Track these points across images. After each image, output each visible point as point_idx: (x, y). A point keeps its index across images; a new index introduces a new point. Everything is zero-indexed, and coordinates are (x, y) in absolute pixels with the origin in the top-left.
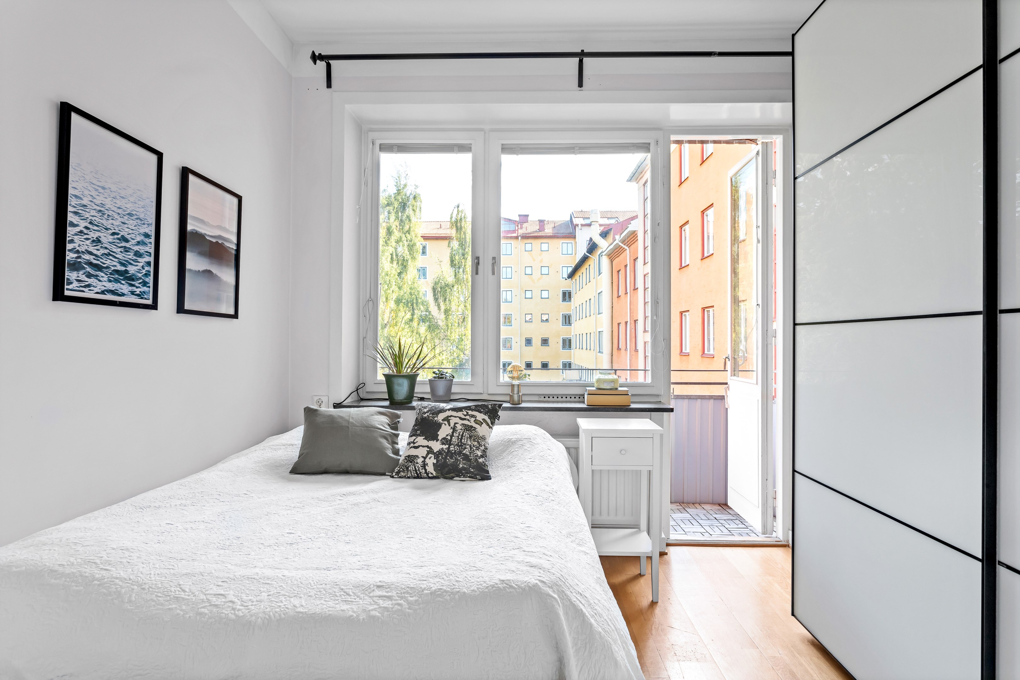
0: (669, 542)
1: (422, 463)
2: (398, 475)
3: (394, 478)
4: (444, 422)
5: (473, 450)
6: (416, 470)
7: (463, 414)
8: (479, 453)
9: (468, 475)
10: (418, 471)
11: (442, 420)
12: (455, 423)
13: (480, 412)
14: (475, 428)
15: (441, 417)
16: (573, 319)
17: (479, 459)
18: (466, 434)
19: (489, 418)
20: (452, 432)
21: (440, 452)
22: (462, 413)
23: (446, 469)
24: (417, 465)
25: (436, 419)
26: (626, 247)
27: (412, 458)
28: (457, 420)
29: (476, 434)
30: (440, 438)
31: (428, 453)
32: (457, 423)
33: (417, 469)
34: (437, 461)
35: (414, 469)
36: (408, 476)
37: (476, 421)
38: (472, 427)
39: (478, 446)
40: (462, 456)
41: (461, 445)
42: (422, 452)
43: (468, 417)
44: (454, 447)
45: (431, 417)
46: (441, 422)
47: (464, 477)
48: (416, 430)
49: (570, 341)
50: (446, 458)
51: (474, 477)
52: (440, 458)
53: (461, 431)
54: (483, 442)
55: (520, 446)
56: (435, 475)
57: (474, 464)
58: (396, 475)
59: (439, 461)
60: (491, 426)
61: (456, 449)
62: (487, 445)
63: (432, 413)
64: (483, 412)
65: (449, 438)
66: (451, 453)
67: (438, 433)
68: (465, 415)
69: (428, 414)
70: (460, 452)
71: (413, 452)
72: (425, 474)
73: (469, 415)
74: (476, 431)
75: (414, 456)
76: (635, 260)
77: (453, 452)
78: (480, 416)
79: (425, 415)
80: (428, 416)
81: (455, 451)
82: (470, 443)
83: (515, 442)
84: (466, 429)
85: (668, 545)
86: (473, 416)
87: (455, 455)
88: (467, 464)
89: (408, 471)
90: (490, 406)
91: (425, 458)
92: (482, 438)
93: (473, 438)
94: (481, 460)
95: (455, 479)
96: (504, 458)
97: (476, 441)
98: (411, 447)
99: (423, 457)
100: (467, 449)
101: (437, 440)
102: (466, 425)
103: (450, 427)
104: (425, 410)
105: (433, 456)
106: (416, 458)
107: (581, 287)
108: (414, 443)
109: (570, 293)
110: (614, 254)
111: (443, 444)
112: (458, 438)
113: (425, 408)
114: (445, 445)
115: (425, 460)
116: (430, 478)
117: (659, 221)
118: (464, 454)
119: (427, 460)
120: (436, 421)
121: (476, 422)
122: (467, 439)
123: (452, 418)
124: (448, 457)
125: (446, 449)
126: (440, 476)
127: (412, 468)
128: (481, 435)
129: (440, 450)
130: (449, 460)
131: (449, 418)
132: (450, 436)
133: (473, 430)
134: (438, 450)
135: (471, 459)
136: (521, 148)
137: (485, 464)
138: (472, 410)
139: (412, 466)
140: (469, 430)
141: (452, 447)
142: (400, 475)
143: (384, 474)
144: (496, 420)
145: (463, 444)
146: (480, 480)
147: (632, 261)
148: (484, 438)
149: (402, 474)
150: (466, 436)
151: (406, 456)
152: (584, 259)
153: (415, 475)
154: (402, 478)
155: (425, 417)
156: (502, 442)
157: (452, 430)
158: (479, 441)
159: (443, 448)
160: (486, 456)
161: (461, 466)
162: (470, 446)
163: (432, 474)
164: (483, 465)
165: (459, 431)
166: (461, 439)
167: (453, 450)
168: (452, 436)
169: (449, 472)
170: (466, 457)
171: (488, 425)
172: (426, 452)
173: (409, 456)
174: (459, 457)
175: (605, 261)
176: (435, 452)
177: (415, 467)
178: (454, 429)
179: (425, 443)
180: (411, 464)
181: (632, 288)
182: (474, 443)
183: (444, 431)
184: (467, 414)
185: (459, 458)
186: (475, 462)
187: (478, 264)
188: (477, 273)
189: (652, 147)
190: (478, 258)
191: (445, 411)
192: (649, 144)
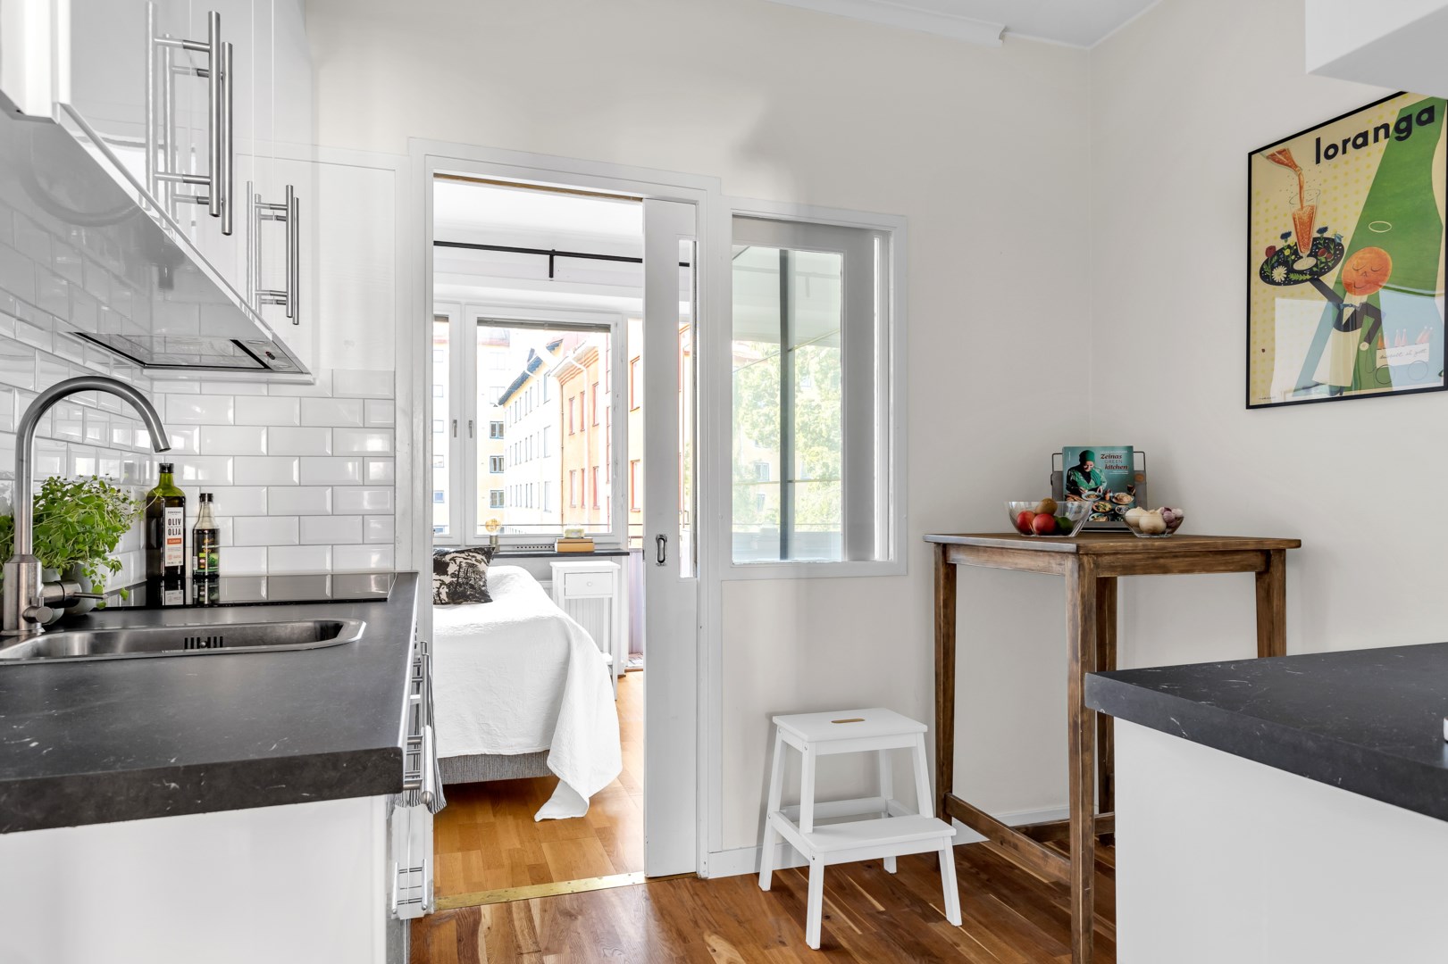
0: (628, 668)
1: (438, 592)
4: (451, 561)
5: (477, 581)
7: (465, 555)
8: (482, 583)
9: (474, 600)
11: (449, 560)
12: (460, 562)
13: (480, 553)
14: (476, 564)
15: (447, 558)
16: (506, 464)
18: (470, 570)
19: (486, 557)
20: (459, 569)
21: (451, 583)
23: (457, 596)
26: (583, 368)
28: (462, 560)
29: (478, 569)
30: (449, 573)
31: (441, 585)
32: (462, 562)
38: (474, 564)
39: (480, 578)
40: (468, 585)
41: (467, 578)
42: (436, 584)
43: (469, 557)
45: (441, 558)
47: (470, 602)
49: (502, 495)
50: (456, 588)
51: (479, 601)
52: (451, 588)
53: (466, 568)
54: (482, 576)
55: (510, 580)
56: (447, 601)
57: (478, 591)
59: (450, 590)
60: (488, 563)
61: (463, 580)
62: (486, 578)
64: (482, 552)
65: (457, 573)
66: (459, 583)
67: (448, 569)
68: (467, 556)
70: (467, 583)
72: (439, 601)
73: (470, 555)
74: (477, 567)
76: (595, 385)
78: (479, 557)
79: (437, 557)
80: (439, 557)
81: (463, 582)
82: (474, 576)
84: (469, 565)
85: (626, 671)
86: (473, 557)
87: (463, 585)
88: (473, 591)
90: (484, 547)
91: (439, 588)
92: (482, 572)
93: (475, 572)
94: (483, 588)
95: (463, 603)
96: (499, 588)
97: (478, 575)
100: (472, 581)
101: (448, 575)
102: (468, 563)
103: (456, 565)
104: (435, 553)
105: (445, 586)
107: (518, 419)
109: (501, 427)
110: (566, 376)
111: (452, 577)
112: (464, 572)
113: (437, 551)
114: (455, 578)
115: (439, 590)
116: (442, 604)
118: (471, 584)
119: (441, 590)
120: (444, 560)
121: (476, 560)
122: (471, 573)
123: (457, 558)
124: (458, 587)
125: (455, 581)
126: (451, 601)
128: (481, 570)
130: (459, 589)
131: (454, 558)
132: (457, 571)
133: (475, 566)
134: (449, 581)
135: (476, 587)
137: (486, 591)
138: (473, 552)
140: (472, 566)
141: (460, 579)
145: (468, 576)
146: (483, 602)
147: (591, 387)
148: (484, 573)
152: (523, 379)
156: (497, 577)
157: (458, 567)
159: (453, 580)
160: (486, 586)
161: (468, 592)
162: (474, 578)
163: (445, 600)
165: (464, 568)
166: (466, 573)
167: (461, 582)
168: (459, 572)
169: (458, 599)
170: (472, 587)
171: (486, 563)
172: (439, 584)
174: (466, 586)
175: (553, 384)
176: (447, 583)
178: (460, 566)
179: (438, 577)
181: (591, 423)
182: (476, 576)
183: (452, 568)
187: (456, 427)
188: (455, 436)
189: (612, 328)
190: (455, 422)
191: (450, 553)
192: (609, 325)
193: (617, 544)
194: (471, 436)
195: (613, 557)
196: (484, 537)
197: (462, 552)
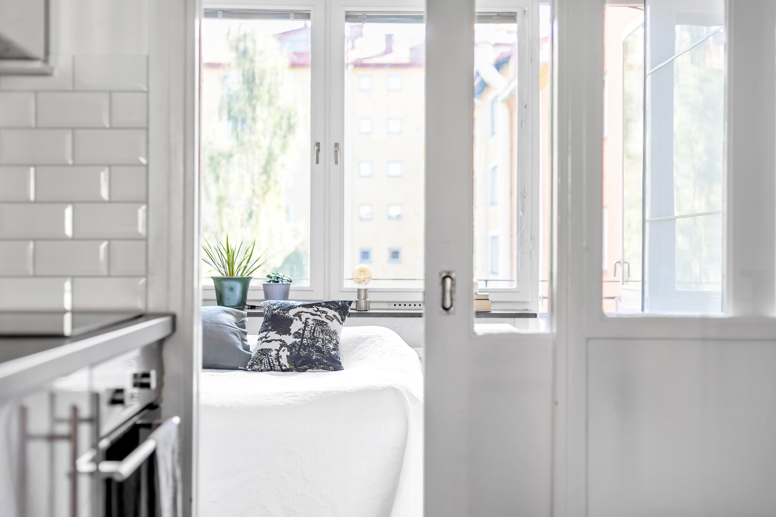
1: (276, 356)
2: (252, 368)
3: (248, 371)
4: (296, 317)
5: (326, 343)
6: (269, 363)
7: (314, 310)
8: (331, 346)
9: (322, 367)
10: (271, 364)
11: (293, 316)
12: (307, 319)
13: (331, 309)
14: (326, 323)
15: (291, 313)
17: (332, 351)
18: (318, 329)
19: (339, 314)
20: (304, 327)
21: (293, 345)
22: (312, 309)
23: (300, 361)
24: (271, 358)
25: (287, 314)
27: (265, 351)
28: (308, 315)
29: (328, 329)
30: (292, 332)
31: (281, 346)
32: (308, 319)
33: (271, 362)
34: (291, 354)
35: (268, 362)
36: (261, 370)
37: (327, 317)
38: (323, 322)
39: (330, 339)
40: (315, 348)
41: (313, 338)
42: (275, 345)
43: (318, 313)
44: (307, 340)
45: (282, 313)
46: (293, 317)
47: (317, 369)
48: (267, 326)
50: (299, 351)
51: (326, 368)
52: (294, 350)
53: (313, 325)
54: (334, 337)
55: (371, 342)
56: (288, 367)
57: (327, 355)
58: (249, 368)
59: (292, 353)
60: (342, 322)
61: (309, 342)
62: (338, 340)
63: (282, 310)
64: (334, 308)
65: (301, 332)
66: (304, 345)
67: (290, 328)
68: (316, 311)
69: (278, 310)
70: (313, 345)
71: (266, 346)
72: (279, 367)
73: (320, 311)
74: (327, 326)
75: (267, 349)
77: (306, 344)
78: (331, 313)
79: (275, 312)
80: (278, 312)
81: (308, 344)
82: (322, 337)
83: (365, 339)
84: (317, 323)
86: (323, 312)
87: (308, 347)
88: (320, 355)
89: (261, 364)
90: (340, 303)
91: (278, 351)
92: (334, 333)
93: (325, 333)
94: (333, 353)
95: (308, 370)
96: (355, 353)
97: (328, 335)
98: (263, 342)
99: (276, 350)
100: (319, 342)
101: (290, 334)
102: (317, 320)
103: (302, 322)
104: (275, 307)
105: (286, 349)
106: (269, 351)
108: (266, 338)
111: (296, 337)
112: (311, 332)
113: (274, 305)
114: (298, 339)
115: (278, 353)
116: (283, 371)
117: (527, 103)
118: (317, 347)
119: (281, 353)
120: (287, 316)
122: (319, 333)
123: (303, 313)
124: (302, 350)
125: (299, 342)
126: (293, 368)
127: (265, 361)
128: (332, 330)
129: (293, 343)
130: (302, 352)
131: (300, 314)
132: (302, 330)
133: (325, 325)
134: (291, 343)
135: (324, 351)
136: (368, 17)
137: (337, 356)
138: (323, 307)
139: (265, 359)
140: (321, 325)
141: (305, 340)
142: (253, 368)
143: (236, 369)
144: (346, 316)
145: (315, 337)
146: (332, 370)
148: (335, 333)
149: (256, 367)
150: (318, 331)
151: (259, 350)
153: (269, 367)
154: (255, 371)
155: (276, 314)
156: (353, 339)
157: (304, 325)
158: (331, 335)
159: (296, 341)
160: (338, 350)
161: (314, 357)
162: (323, 340)
163: (285, 366)
164: (336, 357)
165: (311, 326)
166: (314, 333)
167: (305, 343)
168: (304, 330)
169: (302, 365)
170: (319, 350)
171: (339, 321)
172: (279, 346)
173: (262, 350)
174: (312, 349)
176: (288, 345)
177: (269, 360)
178: (306, 324)
179: (278, 337)
180: (264, 357)
182: (326, 337)
183: (296, 326)
184: (318, 310)
185: (312, 351)
186: (328, 354)
187: (318, 151)
188: (317, 162)
189: (519, 17)
190: (318, 144)
191: (296, 307)
192: (516, 13)
193: (525, 303)
194: (336, 163)
195: (517, 320)
196: (350, 291)
197: (310, 306)
